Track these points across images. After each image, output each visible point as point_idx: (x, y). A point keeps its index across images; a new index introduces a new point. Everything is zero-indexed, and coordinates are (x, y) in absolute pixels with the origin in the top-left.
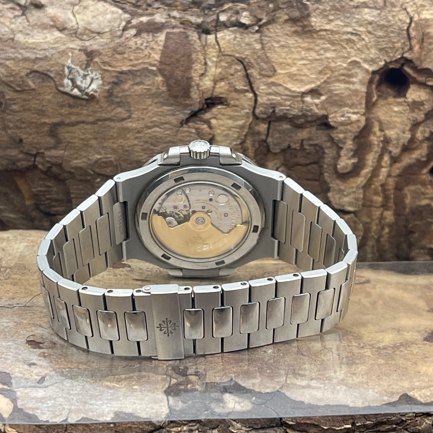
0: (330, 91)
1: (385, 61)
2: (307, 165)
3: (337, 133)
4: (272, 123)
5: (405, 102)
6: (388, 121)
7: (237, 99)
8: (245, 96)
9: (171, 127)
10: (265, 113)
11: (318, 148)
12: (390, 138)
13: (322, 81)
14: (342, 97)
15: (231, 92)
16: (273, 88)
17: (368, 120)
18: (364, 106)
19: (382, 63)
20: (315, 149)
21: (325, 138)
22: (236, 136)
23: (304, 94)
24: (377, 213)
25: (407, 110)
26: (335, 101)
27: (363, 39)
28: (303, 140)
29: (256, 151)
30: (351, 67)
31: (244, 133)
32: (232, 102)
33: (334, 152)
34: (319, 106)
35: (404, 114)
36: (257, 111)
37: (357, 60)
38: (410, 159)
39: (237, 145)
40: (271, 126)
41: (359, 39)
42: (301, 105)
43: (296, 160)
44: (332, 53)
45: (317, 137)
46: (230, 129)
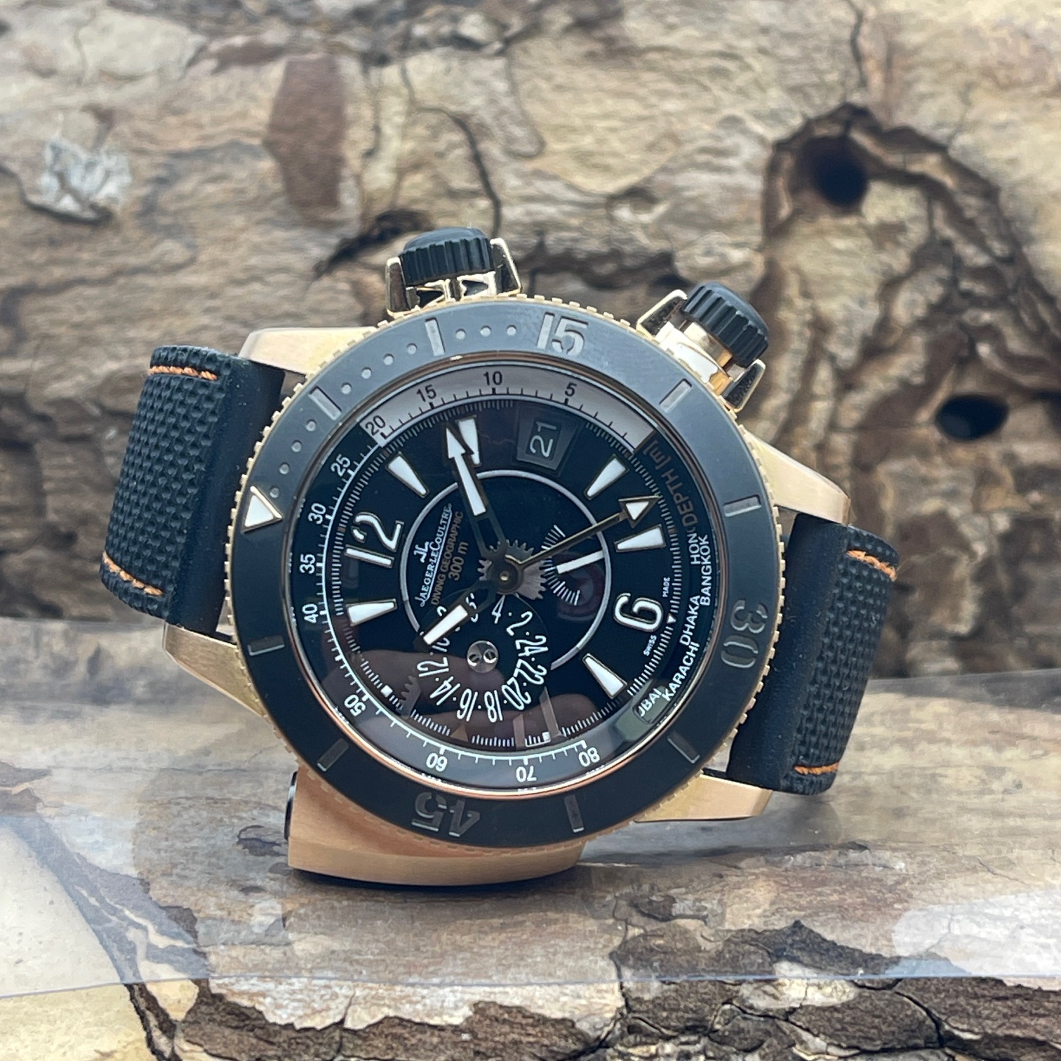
0: (674, 191)
1: (804, 115)
4: (540, 278)
5: (862, 226)
6: (822, 276)
7: (453, 215)
8: (472, 206)
10: (519, 247)
13: (655, 166)
14: (705, 206)
16: (539, 184)
17: (771, 265)
18: (758, 227)
19: (796, 122)
23: (612, 200)
25: (866, 246)
26: (692, 215)
27: (748, 68)
30: (721, 132)
34: (652, 230)
35: (859, 256)
37: (738, 112)
41: (740, 68)
42: (607, 229)
44: (677, 102)
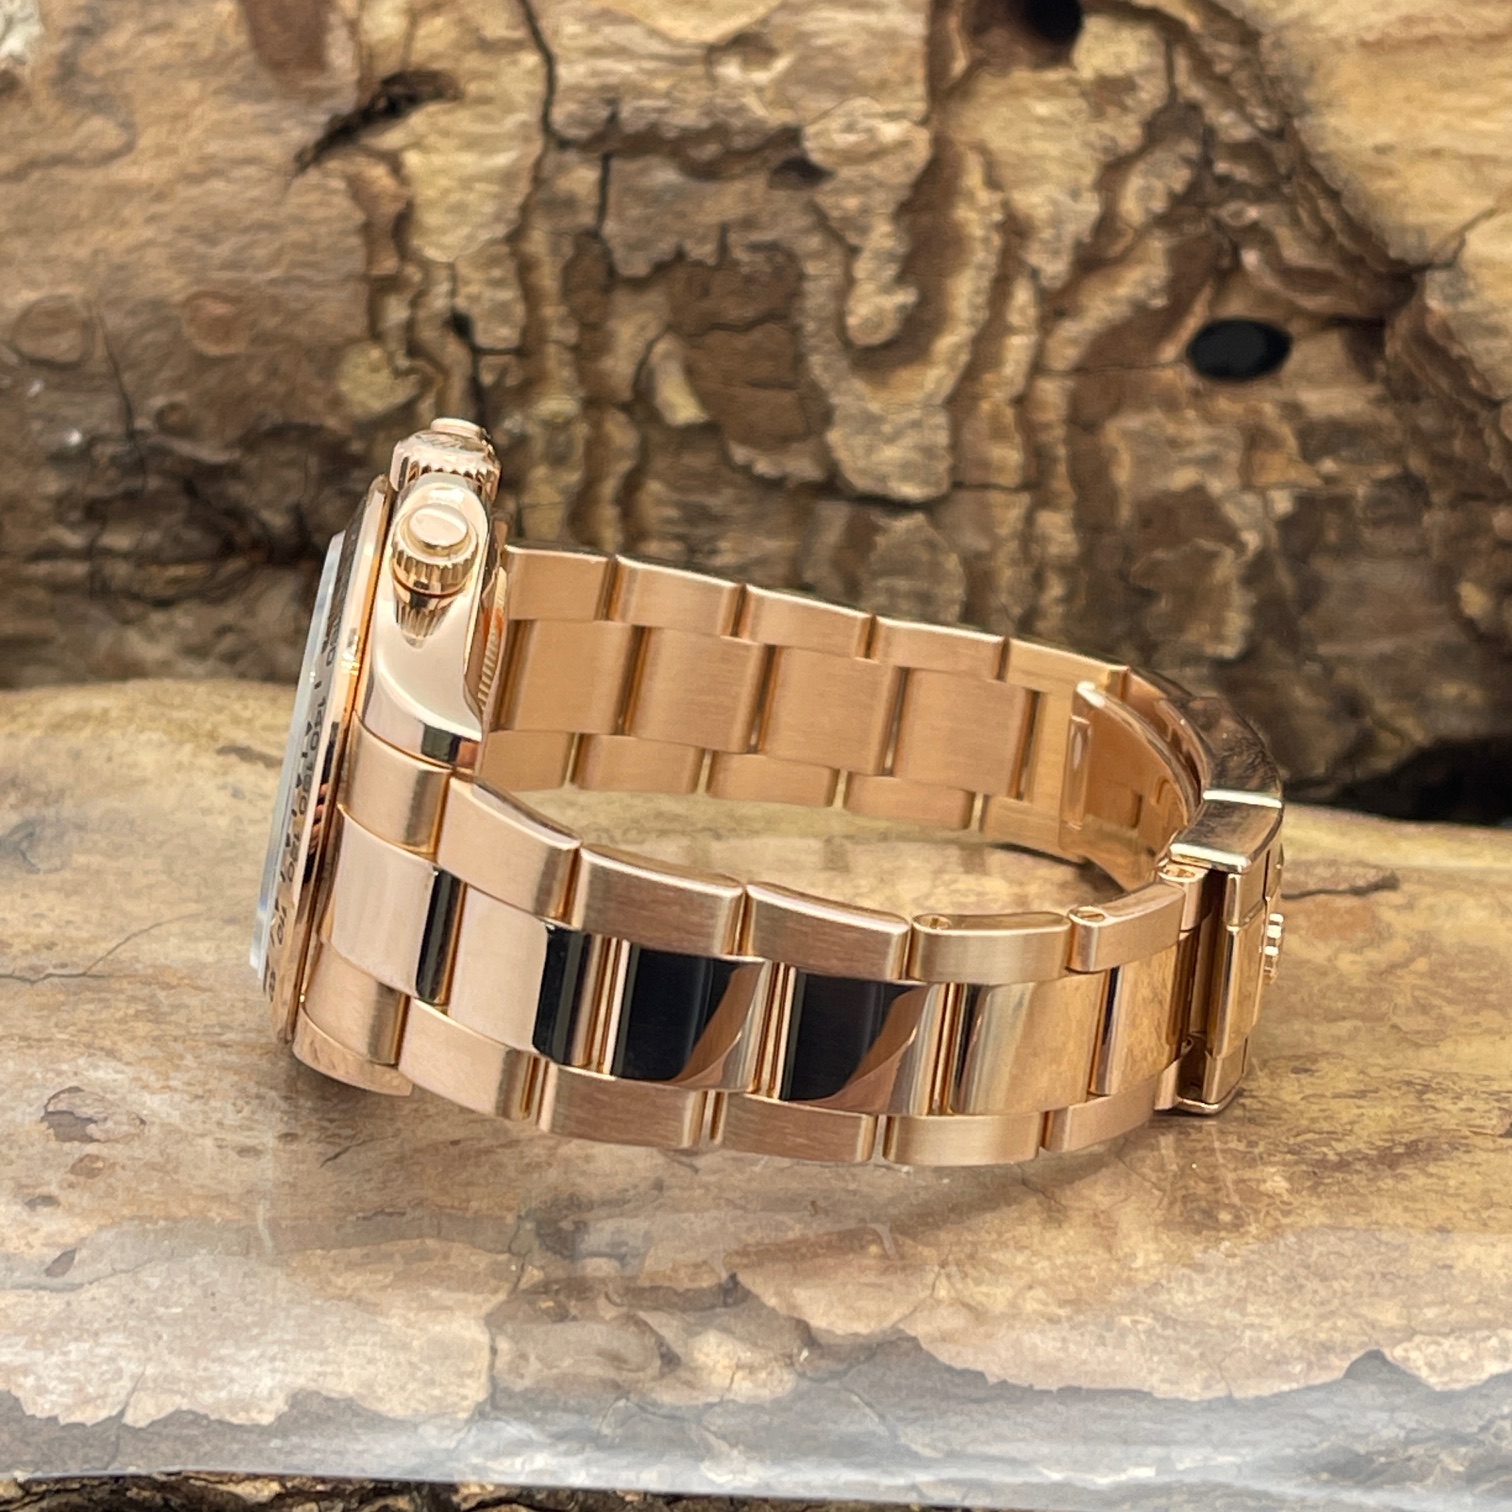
0: (801, 38)
2: (749, 326)
3: (838, 192)
4: (616, 164)
5: (1073, 82)
6: (1018, 155)
7: (490, 76)
8: (515, 63)
9: (265, 173)
10: (583, 122)
11: (780, 259)
12: (1029, 218)
13: (774, 3)
14: (843, 59)
15: (468, 49)
16: (608, 30)
17: (941, 145)
18: (920, 89)
20: (770, 260)
21: (801, 221)
22: (489, 208)
23: (713, 52)
24: (1010, 513)
25: (1080, 111)
26: (822, 71)
28: (724, 229)
29: (568, 270)
31: (518, 200)
32: (473, 88)
33: (837, 271)
34: (769, 95)
35: (1070, 126)
36: (559, 115)
38: (1112, 301)
39: (493, 242)
40: (614, 176)
42: (706, 94)
43: (706, 305)
45: (775, 215)
46: (467, 183)
